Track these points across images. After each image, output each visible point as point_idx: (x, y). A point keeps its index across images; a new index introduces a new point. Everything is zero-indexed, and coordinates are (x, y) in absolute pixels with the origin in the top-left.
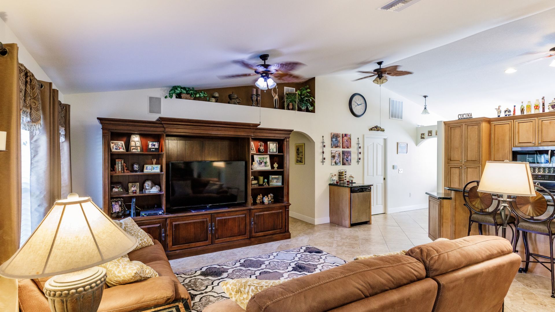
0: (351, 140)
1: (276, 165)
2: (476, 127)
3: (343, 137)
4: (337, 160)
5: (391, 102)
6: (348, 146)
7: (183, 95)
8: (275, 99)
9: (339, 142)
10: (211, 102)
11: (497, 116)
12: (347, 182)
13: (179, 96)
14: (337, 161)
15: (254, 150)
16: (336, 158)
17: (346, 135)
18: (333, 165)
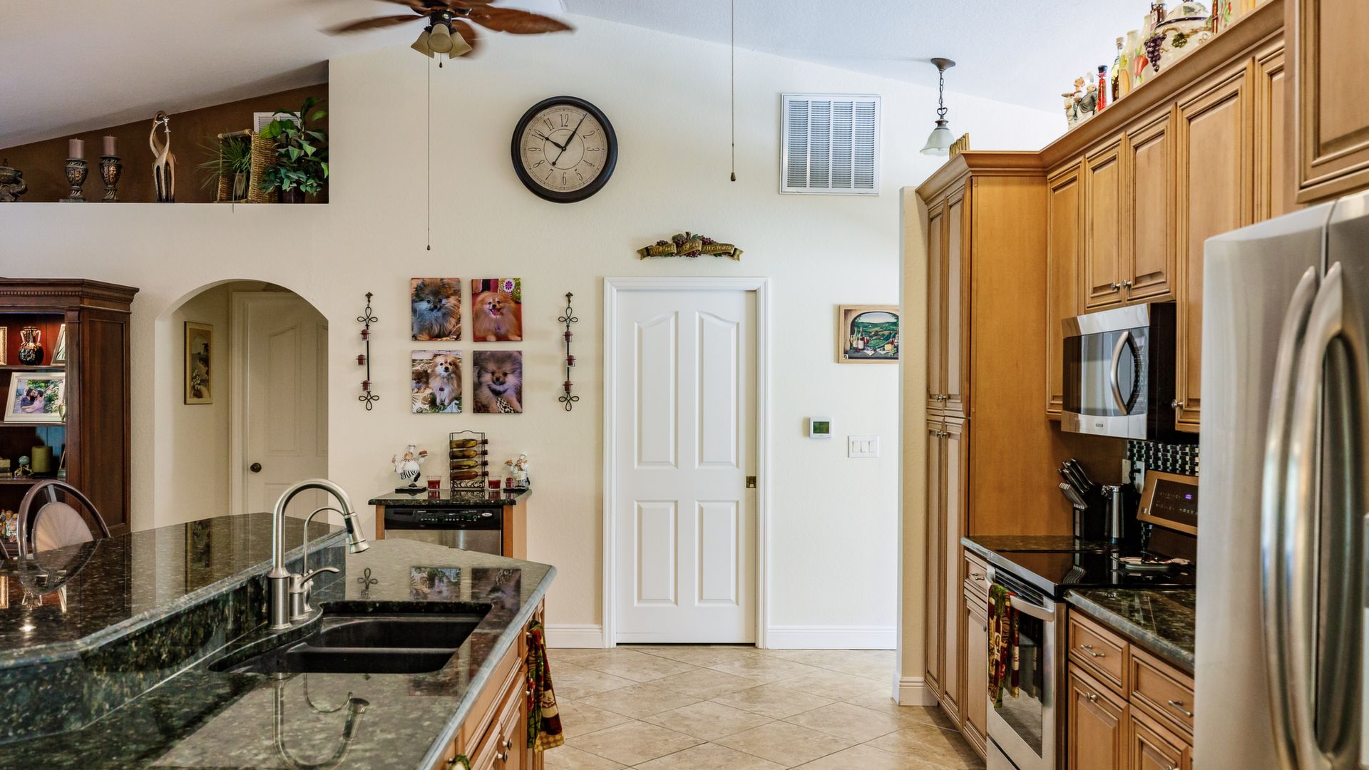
4: (442, 390)
5: (790, 112)
6: (503, 331)
14: (445, 396)
16: (435, 383)
18: (420, 412)
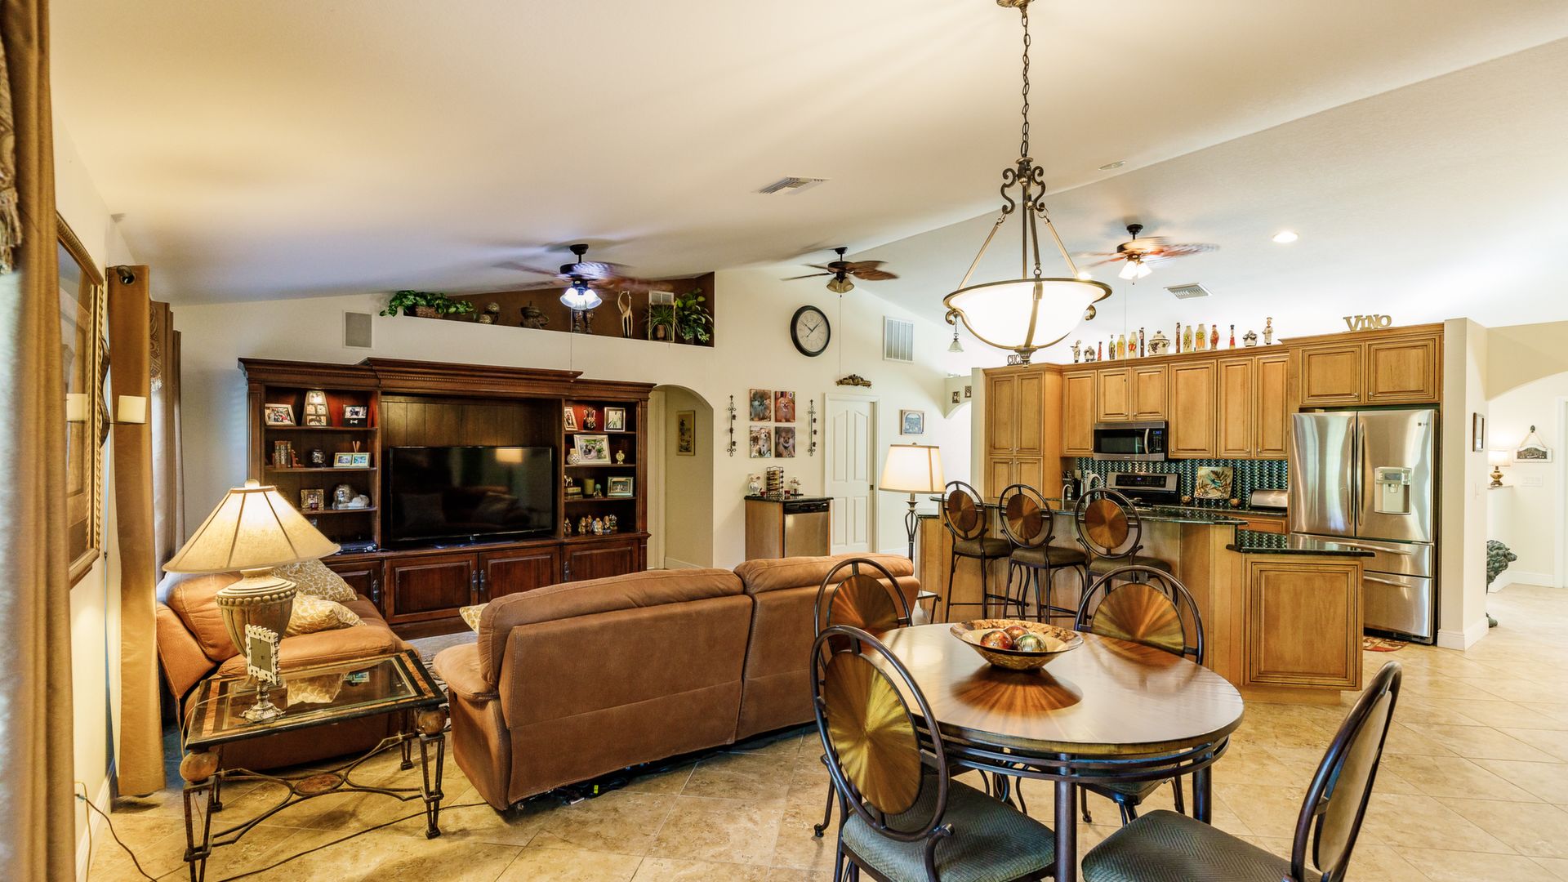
0: (794, 404)
1: (620, 456)
2: (1036, 381)
3: (776, 399)
4: (764, 446)
5: (887, 325)
6: (788, 417)
7: (419, 310)
8: (625, 318)
9: (767, 408)
10: (482, 323)
11: (1073, 362)
12: (786, 492)
13: (411, 311)
14: (764, 449)
15: (573, 424)
16: (761, 442)
17: (783, 394)
18: (755, 457)
